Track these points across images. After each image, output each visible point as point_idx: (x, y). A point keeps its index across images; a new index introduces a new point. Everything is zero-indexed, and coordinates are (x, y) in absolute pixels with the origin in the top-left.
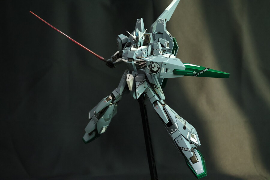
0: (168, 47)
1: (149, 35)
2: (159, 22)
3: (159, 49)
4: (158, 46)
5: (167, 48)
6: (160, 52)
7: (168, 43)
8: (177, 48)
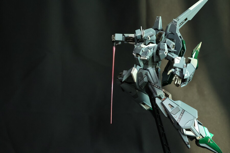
0: (174, 49)
1: (163, 34)
2: (173, 23)
3: (164, 50)
4: (165, 47)
5: (172, 49)
6: (165, 52)
7: (174, 44)
8: (184, 50)
